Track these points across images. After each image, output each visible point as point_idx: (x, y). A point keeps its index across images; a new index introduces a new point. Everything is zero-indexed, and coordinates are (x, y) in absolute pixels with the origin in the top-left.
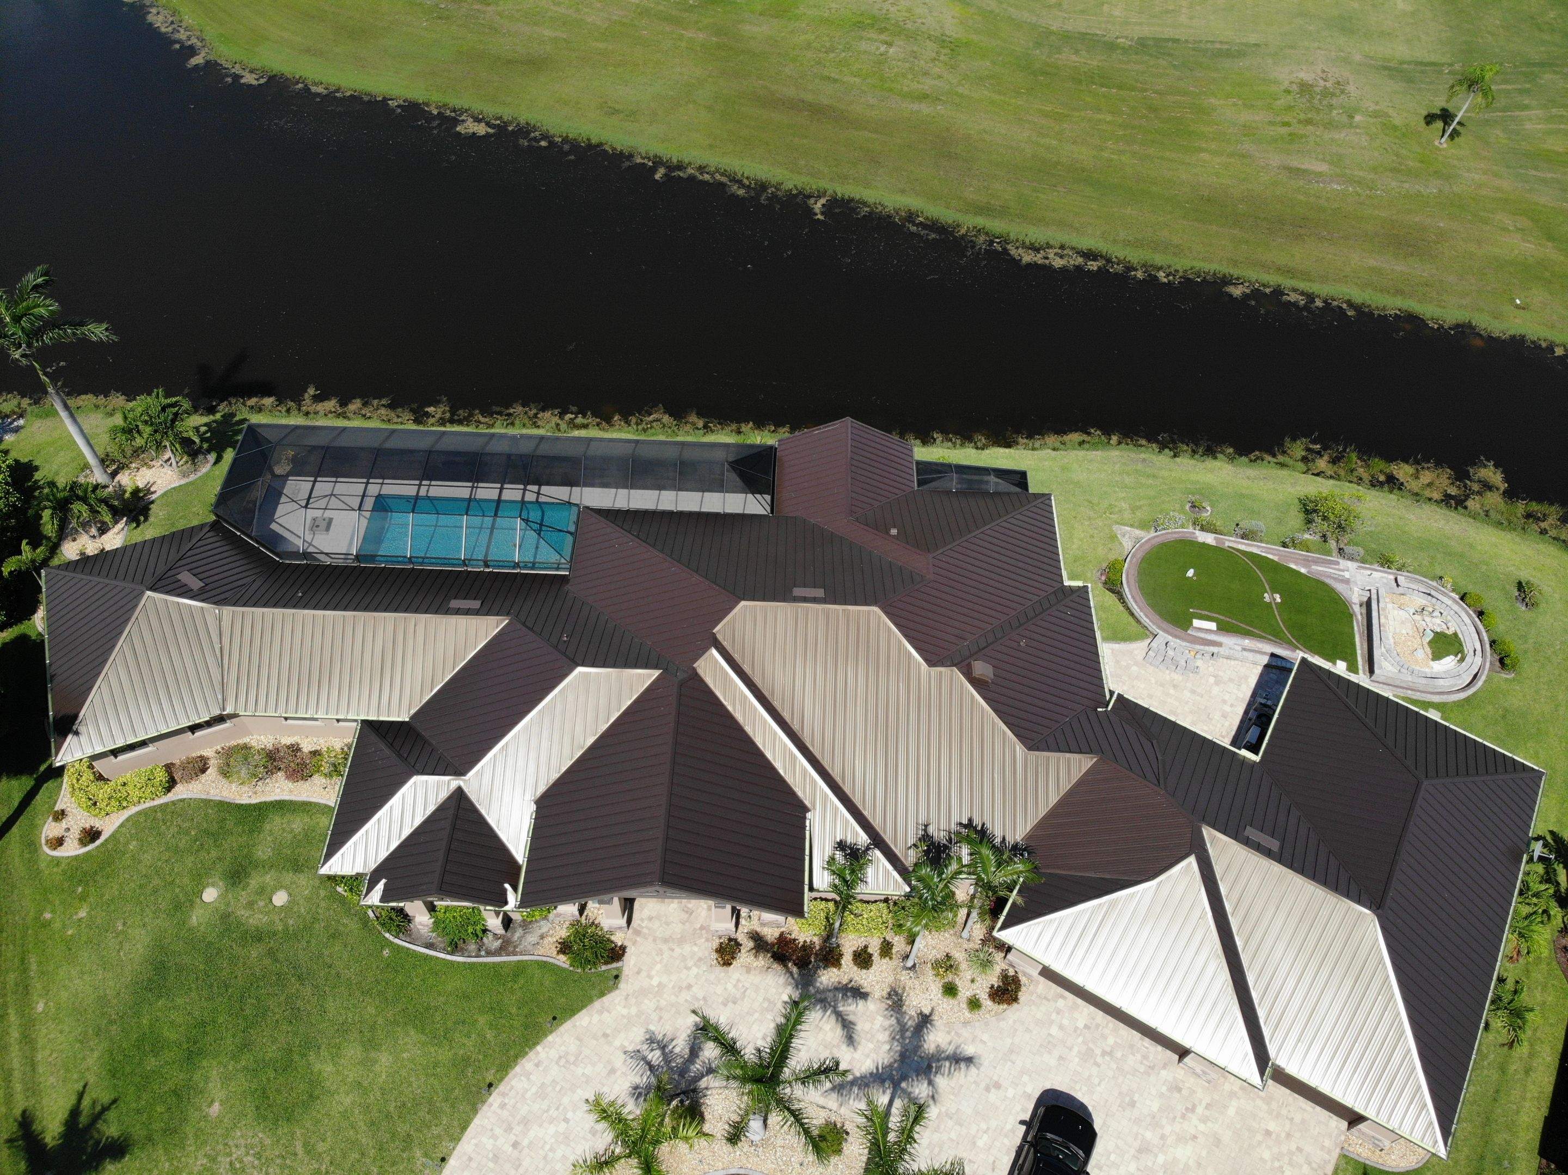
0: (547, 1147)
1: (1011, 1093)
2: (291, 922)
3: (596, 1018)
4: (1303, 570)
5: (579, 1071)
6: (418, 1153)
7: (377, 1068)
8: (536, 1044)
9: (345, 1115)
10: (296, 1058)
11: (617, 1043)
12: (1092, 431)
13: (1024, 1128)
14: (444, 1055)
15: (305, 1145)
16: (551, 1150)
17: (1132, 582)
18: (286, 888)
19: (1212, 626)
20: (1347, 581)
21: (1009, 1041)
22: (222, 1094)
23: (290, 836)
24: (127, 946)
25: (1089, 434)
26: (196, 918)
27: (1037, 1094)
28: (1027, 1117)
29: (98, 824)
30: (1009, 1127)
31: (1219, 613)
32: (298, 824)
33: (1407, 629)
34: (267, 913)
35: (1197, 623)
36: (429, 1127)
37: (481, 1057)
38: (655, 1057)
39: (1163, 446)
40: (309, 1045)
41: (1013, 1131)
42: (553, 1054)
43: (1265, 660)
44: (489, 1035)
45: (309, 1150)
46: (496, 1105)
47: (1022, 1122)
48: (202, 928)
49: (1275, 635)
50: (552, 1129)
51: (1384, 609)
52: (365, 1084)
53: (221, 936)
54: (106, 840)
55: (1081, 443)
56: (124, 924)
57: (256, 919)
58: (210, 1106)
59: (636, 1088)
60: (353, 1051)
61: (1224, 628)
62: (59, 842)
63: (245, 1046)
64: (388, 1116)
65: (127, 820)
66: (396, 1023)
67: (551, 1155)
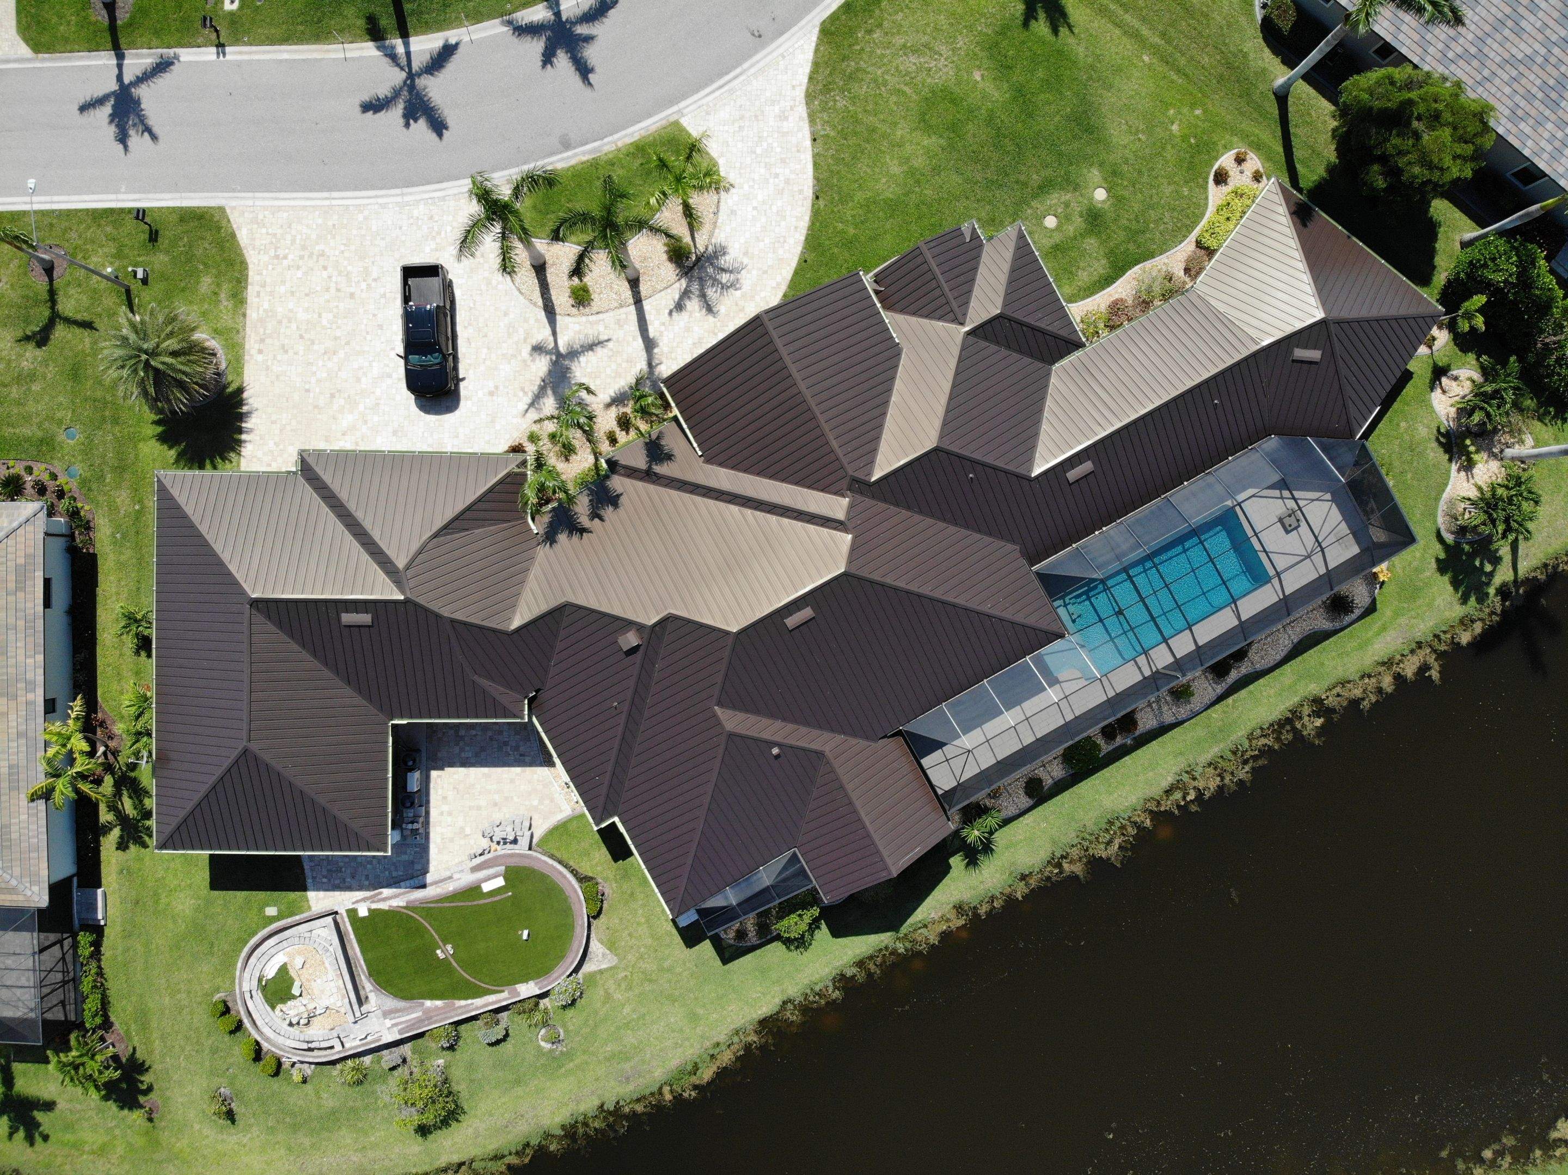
0: (756, 186)
1: (480, 394)
2: (1029, 211)
3: (779, 278)
4: (428, 1003)
5: (767, 241)
6: (832, 134)
7: (895, 162)
8: (806, 239)
9: (895, 124)
10: (952, 135)
11: (754, 272)
12: (693, 1094)
13: (461, 376)
14: (859, 196)
15: (904, 93)
16: (752, 187)
17: (572, 895)
18: (1052, 230)
19: (487, 887)
20: (386, 1014)
21: (498, 427)
22: (980, 86)
23: (1082, 265)
24: (1124, 127)
25: (695, 1087)
26: (1095, 174)
27: (462, 403)
28: (462, 385)
29: (1225, 189)
30: (471, 372)
31: (484, 904)
32: (1084, 277)
33: (316, 986)
34: (1051, 206)
35: (500, 882)
36: (836, 151)
37: (835, 210)
38: (725, 278)
39: (617, 1112)
40: (952, 146)
41: (467, 370)
42: (791, 241)
43: (429, 878)
44: (840, 226)
45: (899, 92)
46: (806, 188)
47: (463, 379)
48: (1085, 171)
49: (429, 910)
50: (760, 198)
51: (343, 997)
52: (896, 149)
53: (1067, 173)
54: (1207, 182)
55: (696, 1068)
56: (1139, 140)
57: (1055, 198)
58: (982, 76)
59: (724, 254)
60: (919, 162)
61: (473, 891)
62: (1240, 160)
63: (990, 120)
64: (868, 141)
65: (1206, 205)
66: (907, 194)
67: (751, 183)
